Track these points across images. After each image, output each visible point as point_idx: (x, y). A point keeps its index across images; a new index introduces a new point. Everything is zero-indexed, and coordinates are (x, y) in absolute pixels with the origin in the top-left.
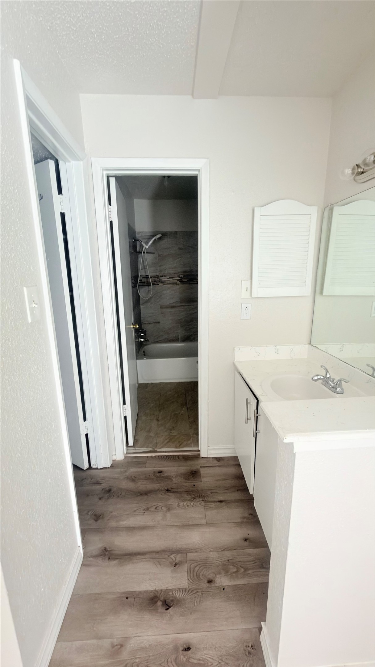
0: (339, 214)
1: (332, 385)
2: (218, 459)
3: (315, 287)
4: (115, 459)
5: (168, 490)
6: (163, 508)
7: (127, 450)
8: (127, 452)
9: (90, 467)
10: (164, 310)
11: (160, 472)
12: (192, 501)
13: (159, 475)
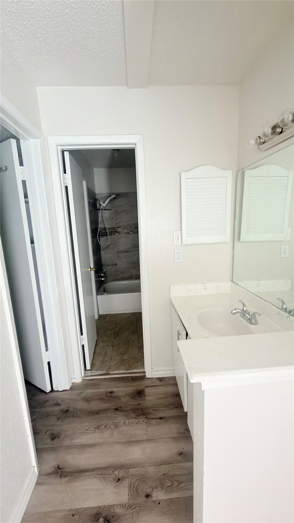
0: (250, 176)
1: (249, 317)
2: (161, 379)
3: (234, 235)
4: (74, 382)
5: (116, 409)
6: (111, 426)
7: (85, 373)
8: (85, 375)
9: (52, 390)
10: (120, 255)
11: (112, 392)
12: (137, 419)
13: (110, 396)
